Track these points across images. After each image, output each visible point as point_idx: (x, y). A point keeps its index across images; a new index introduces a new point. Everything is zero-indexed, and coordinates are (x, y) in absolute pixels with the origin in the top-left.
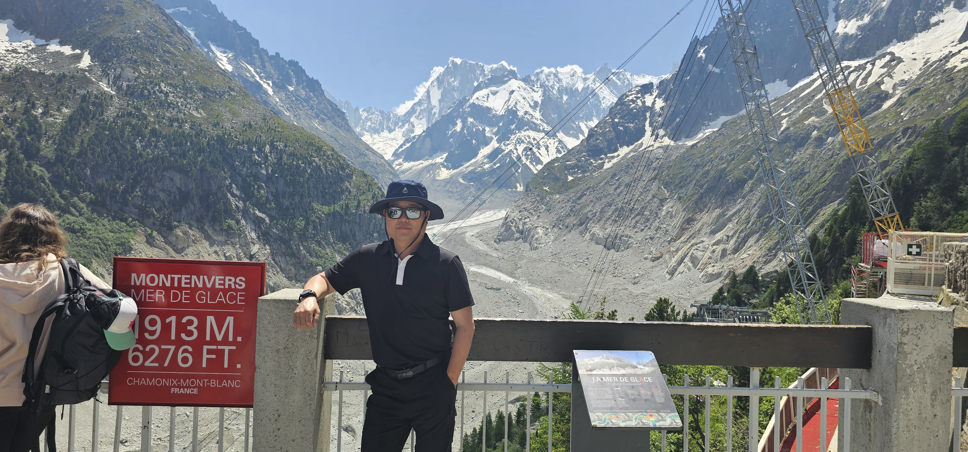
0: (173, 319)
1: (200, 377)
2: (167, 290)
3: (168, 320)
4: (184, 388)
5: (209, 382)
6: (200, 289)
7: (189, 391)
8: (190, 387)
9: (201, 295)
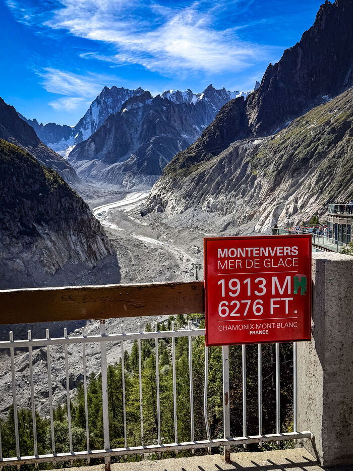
0: (248, 281)
1: (270, 322)
2: (243, 259)
3: (245, 282)
4: (258, 330)
5: (276, 325)
6: (267, 257)
7: (262, 332)
8: (262, 329)
9: (267, 261)
